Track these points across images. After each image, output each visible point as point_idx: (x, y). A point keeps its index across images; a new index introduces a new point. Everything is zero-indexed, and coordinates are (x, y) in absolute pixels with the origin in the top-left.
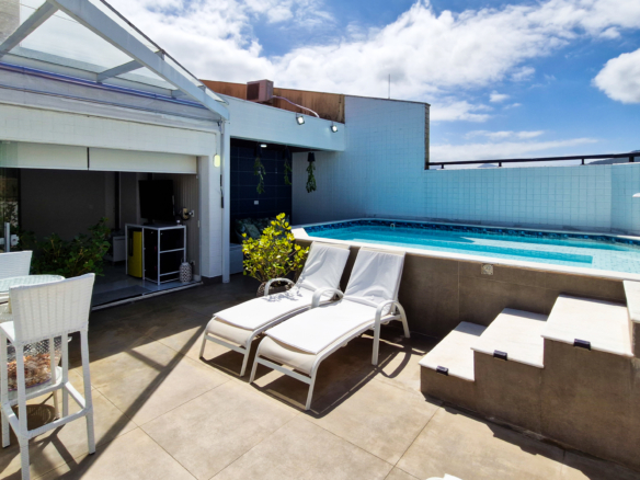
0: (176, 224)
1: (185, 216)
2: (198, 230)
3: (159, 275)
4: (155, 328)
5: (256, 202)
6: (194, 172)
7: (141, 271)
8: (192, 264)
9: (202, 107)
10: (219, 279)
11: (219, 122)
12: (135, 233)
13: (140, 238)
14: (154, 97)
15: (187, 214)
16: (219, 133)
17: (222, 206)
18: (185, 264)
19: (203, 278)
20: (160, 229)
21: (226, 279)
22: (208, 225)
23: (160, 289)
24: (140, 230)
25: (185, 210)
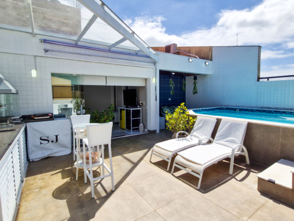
0: (137, 108)
1: (141, 105)
2: (146, 110)
3: (132, 128)
4: (132, 148)
5: (170, 99)
6: (144, 86)
7: (124, 126)
8: (144, 124)
9: (149, 57)
10: (155, 131)
11: (155, 63)
12: (122, 111)
13: (124, 113)
14: (129, 54)
15: (142, 103)
16: (154, 68)
17: (156, 100)
18: (141, 124)
19: (148, 130)
20: (131, 109)
21: (158, 131)
22: (150, 108)
23: (132, 134)
24: (124, 110)
25: (141, 102)
